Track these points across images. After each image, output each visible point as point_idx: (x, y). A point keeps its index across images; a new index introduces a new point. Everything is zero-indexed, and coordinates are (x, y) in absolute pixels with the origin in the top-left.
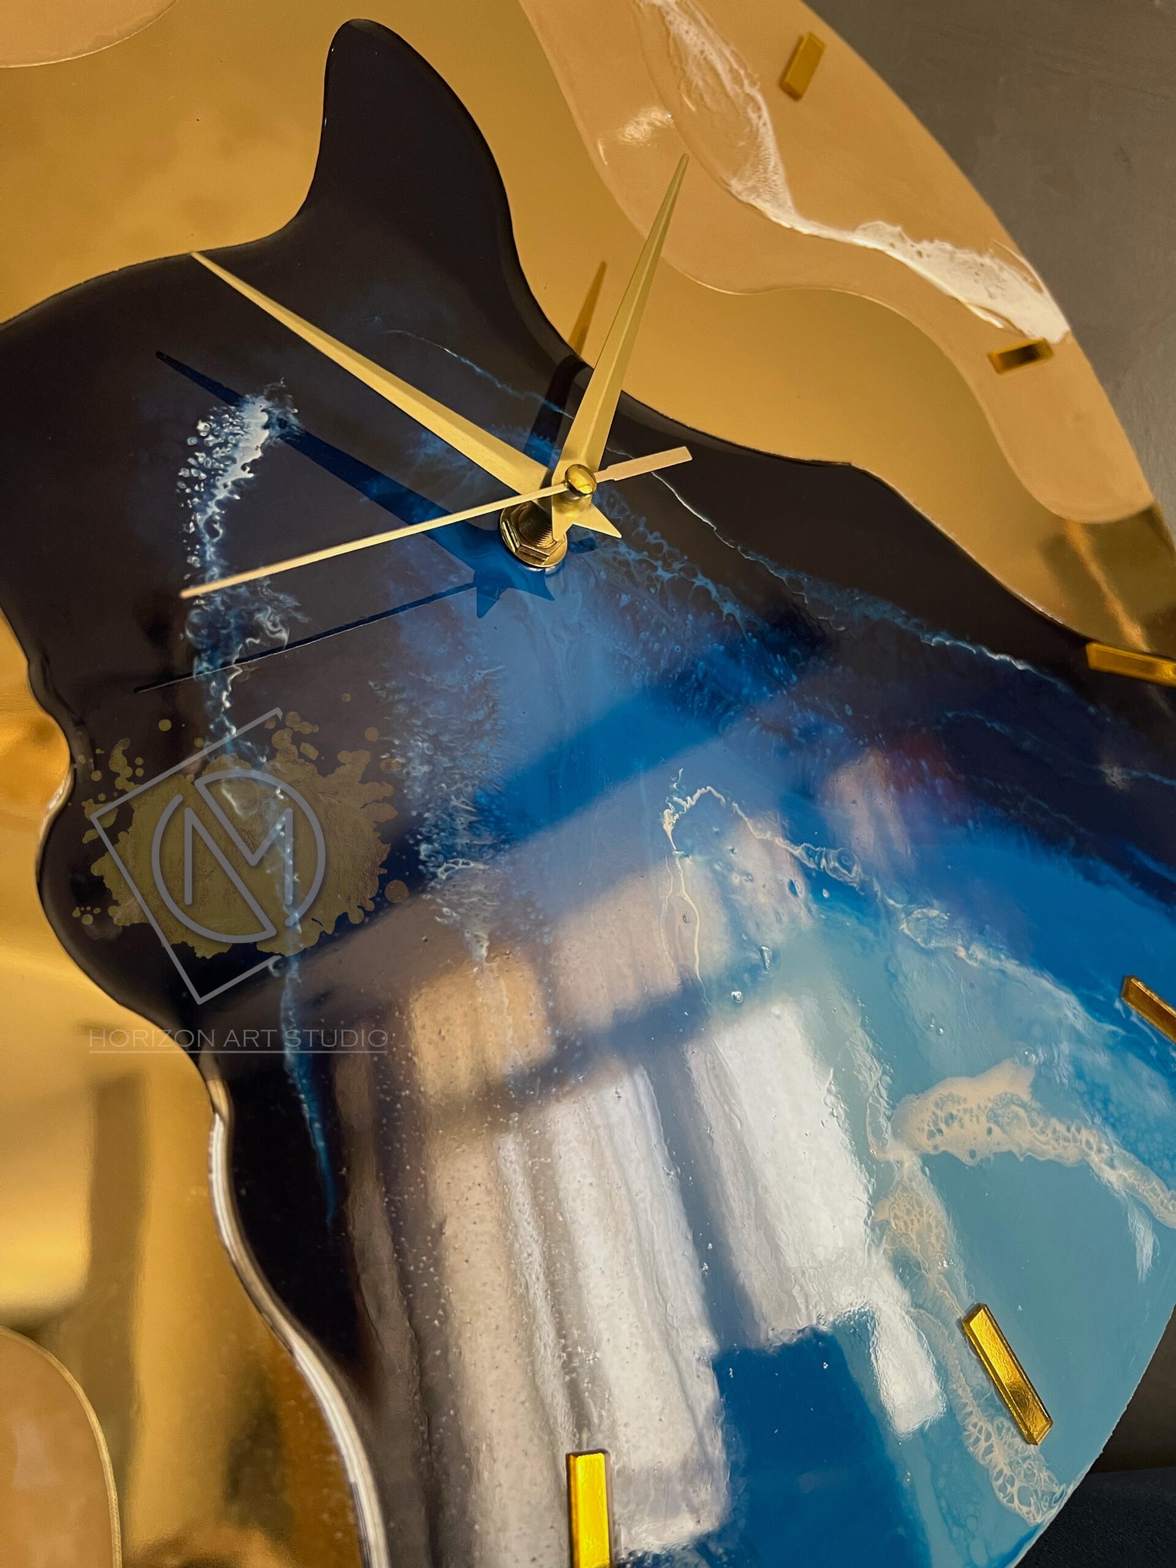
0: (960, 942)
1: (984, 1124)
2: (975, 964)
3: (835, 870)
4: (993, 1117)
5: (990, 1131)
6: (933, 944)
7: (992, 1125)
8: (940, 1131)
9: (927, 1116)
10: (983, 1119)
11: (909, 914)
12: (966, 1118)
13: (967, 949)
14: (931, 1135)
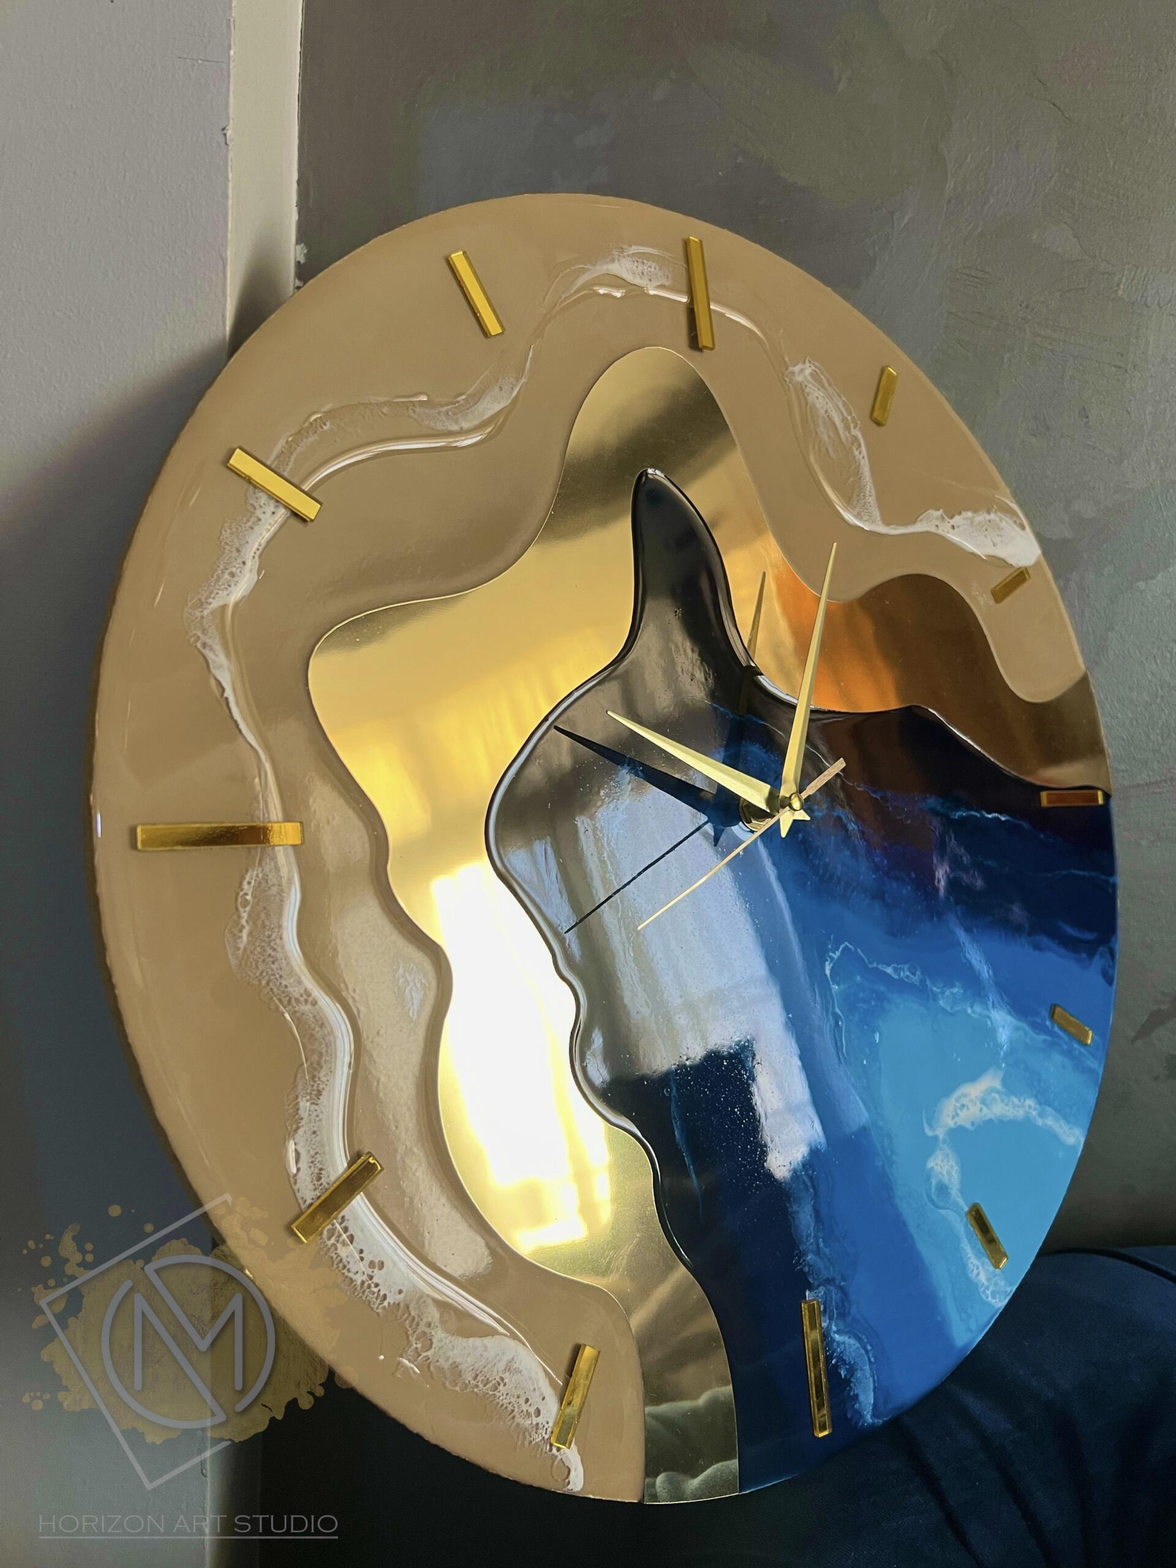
0: (968, 1004)
1: (979, 1106)
2: (975, 1016)
3: (907, 977)
4: (983, 1101)
5: (981, 1110)
6: (956, 1008)
7: (982, 1106)
8: (957, 1115)
9: (951, 1108)
10: (978, 1103)
11: (943, 993)
12: (970, 1105)
13: (972, 1008)
14: (953, 1118)
